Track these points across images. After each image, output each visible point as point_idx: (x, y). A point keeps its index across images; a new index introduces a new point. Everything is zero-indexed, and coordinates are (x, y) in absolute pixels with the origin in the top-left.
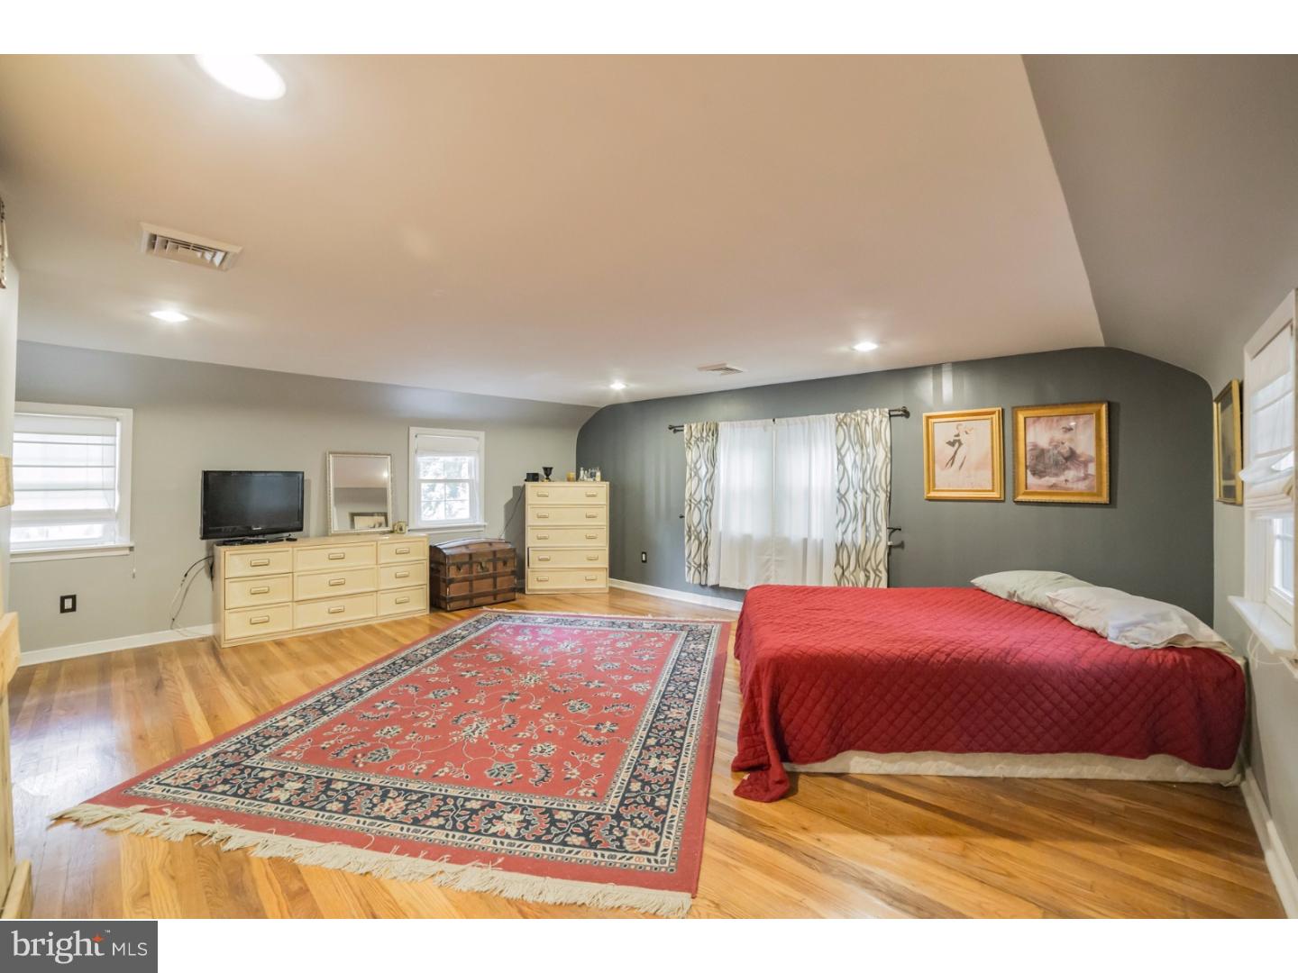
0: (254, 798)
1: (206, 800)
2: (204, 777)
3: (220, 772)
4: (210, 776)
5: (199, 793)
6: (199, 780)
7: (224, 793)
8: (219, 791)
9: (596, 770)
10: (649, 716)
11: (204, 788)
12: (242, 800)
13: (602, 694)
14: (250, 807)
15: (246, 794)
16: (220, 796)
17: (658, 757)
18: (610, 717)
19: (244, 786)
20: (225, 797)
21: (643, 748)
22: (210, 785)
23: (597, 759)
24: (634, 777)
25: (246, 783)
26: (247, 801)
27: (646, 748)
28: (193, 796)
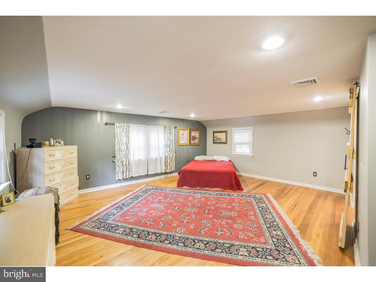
0: (285, 237)
1: (294, 245)
2: (288, 253)
3: (283, 251)
4: (286, 252)
5: (293, 249)
6: (290, 254)
7: (288, 244)
8: (289, 245)
11: (291, 249)
12: (287, 238)
14: (288, 235)
15: (285, 239)
16: (290, 244)
19: (283, 241)
20: (289, 242)
22: (289, 249)
25: (281, 242)
26: (286, 237)
28: (295, 249)
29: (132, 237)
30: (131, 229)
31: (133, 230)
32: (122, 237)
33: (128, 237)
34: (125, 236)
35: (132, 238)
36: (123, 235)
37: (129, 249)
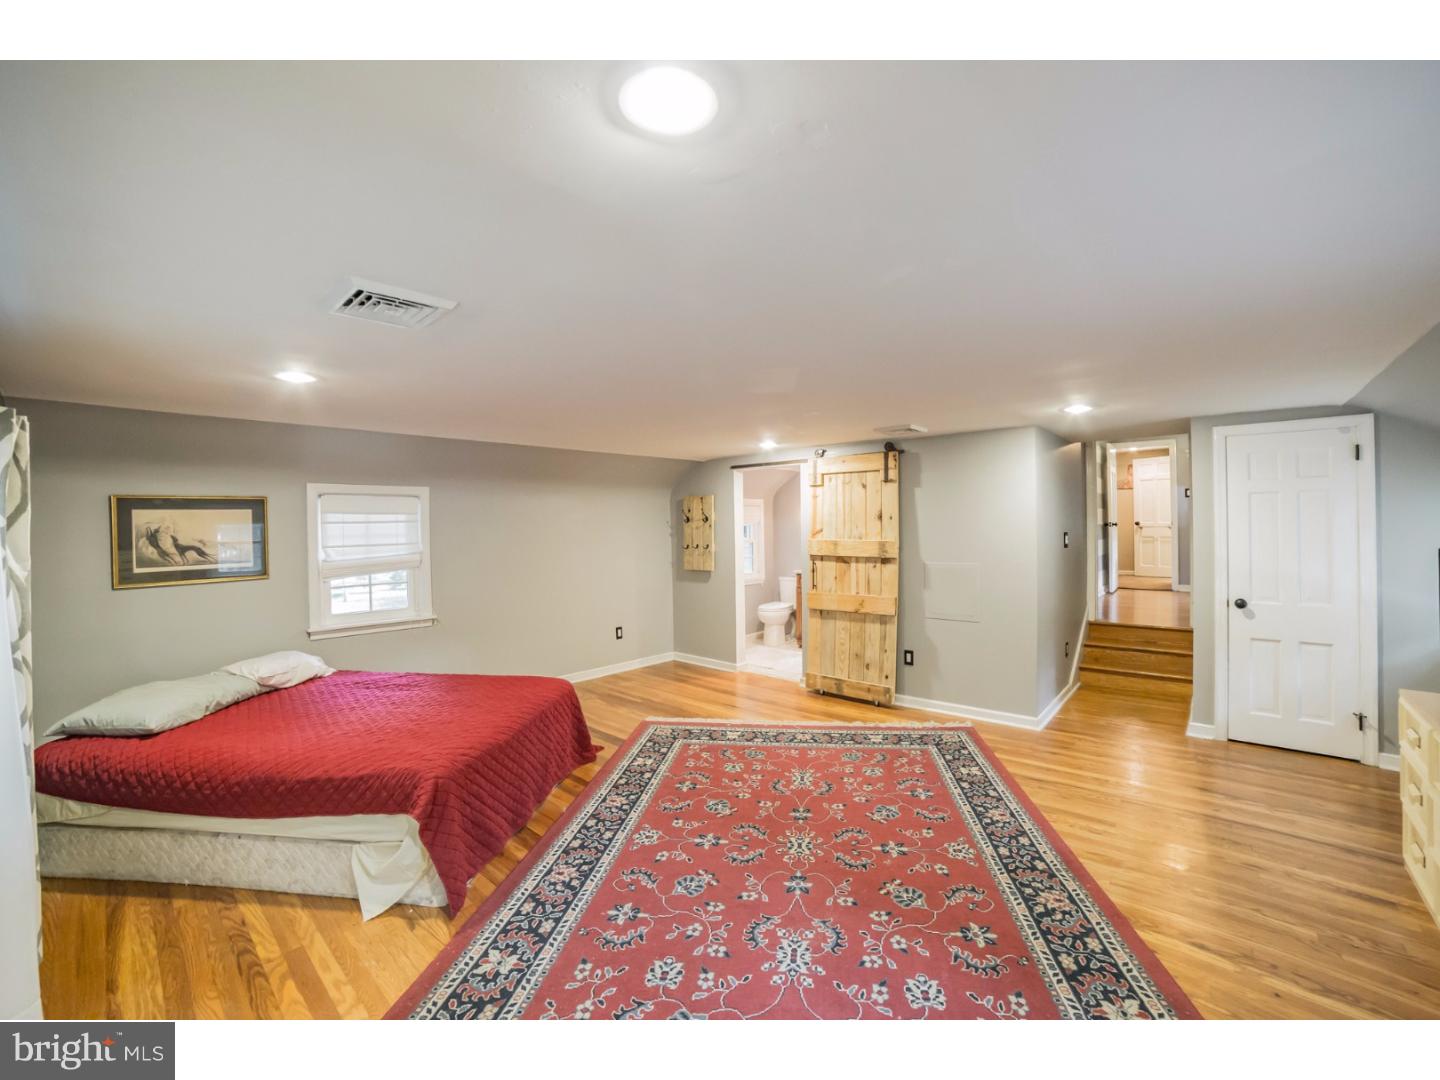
9: (691, 757)
10: (645, 798)
13: (696, 825)
17: (645, 765)
18: (683, 797)
21: (655, 771)
23: (691, 763)
24: (665, 754)
27: (653, 771)
29: (1112, 952)
30: (1071, 977)
31: (1074, 967)
32: (1143, 984)
33: (1120, 964)
34: (1128, 975)
35: (1115, 949)
36: (1133, 984)
37: (1160, 937)
